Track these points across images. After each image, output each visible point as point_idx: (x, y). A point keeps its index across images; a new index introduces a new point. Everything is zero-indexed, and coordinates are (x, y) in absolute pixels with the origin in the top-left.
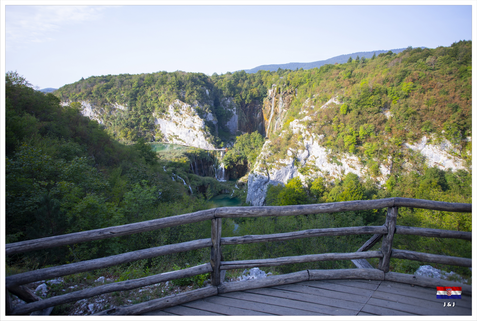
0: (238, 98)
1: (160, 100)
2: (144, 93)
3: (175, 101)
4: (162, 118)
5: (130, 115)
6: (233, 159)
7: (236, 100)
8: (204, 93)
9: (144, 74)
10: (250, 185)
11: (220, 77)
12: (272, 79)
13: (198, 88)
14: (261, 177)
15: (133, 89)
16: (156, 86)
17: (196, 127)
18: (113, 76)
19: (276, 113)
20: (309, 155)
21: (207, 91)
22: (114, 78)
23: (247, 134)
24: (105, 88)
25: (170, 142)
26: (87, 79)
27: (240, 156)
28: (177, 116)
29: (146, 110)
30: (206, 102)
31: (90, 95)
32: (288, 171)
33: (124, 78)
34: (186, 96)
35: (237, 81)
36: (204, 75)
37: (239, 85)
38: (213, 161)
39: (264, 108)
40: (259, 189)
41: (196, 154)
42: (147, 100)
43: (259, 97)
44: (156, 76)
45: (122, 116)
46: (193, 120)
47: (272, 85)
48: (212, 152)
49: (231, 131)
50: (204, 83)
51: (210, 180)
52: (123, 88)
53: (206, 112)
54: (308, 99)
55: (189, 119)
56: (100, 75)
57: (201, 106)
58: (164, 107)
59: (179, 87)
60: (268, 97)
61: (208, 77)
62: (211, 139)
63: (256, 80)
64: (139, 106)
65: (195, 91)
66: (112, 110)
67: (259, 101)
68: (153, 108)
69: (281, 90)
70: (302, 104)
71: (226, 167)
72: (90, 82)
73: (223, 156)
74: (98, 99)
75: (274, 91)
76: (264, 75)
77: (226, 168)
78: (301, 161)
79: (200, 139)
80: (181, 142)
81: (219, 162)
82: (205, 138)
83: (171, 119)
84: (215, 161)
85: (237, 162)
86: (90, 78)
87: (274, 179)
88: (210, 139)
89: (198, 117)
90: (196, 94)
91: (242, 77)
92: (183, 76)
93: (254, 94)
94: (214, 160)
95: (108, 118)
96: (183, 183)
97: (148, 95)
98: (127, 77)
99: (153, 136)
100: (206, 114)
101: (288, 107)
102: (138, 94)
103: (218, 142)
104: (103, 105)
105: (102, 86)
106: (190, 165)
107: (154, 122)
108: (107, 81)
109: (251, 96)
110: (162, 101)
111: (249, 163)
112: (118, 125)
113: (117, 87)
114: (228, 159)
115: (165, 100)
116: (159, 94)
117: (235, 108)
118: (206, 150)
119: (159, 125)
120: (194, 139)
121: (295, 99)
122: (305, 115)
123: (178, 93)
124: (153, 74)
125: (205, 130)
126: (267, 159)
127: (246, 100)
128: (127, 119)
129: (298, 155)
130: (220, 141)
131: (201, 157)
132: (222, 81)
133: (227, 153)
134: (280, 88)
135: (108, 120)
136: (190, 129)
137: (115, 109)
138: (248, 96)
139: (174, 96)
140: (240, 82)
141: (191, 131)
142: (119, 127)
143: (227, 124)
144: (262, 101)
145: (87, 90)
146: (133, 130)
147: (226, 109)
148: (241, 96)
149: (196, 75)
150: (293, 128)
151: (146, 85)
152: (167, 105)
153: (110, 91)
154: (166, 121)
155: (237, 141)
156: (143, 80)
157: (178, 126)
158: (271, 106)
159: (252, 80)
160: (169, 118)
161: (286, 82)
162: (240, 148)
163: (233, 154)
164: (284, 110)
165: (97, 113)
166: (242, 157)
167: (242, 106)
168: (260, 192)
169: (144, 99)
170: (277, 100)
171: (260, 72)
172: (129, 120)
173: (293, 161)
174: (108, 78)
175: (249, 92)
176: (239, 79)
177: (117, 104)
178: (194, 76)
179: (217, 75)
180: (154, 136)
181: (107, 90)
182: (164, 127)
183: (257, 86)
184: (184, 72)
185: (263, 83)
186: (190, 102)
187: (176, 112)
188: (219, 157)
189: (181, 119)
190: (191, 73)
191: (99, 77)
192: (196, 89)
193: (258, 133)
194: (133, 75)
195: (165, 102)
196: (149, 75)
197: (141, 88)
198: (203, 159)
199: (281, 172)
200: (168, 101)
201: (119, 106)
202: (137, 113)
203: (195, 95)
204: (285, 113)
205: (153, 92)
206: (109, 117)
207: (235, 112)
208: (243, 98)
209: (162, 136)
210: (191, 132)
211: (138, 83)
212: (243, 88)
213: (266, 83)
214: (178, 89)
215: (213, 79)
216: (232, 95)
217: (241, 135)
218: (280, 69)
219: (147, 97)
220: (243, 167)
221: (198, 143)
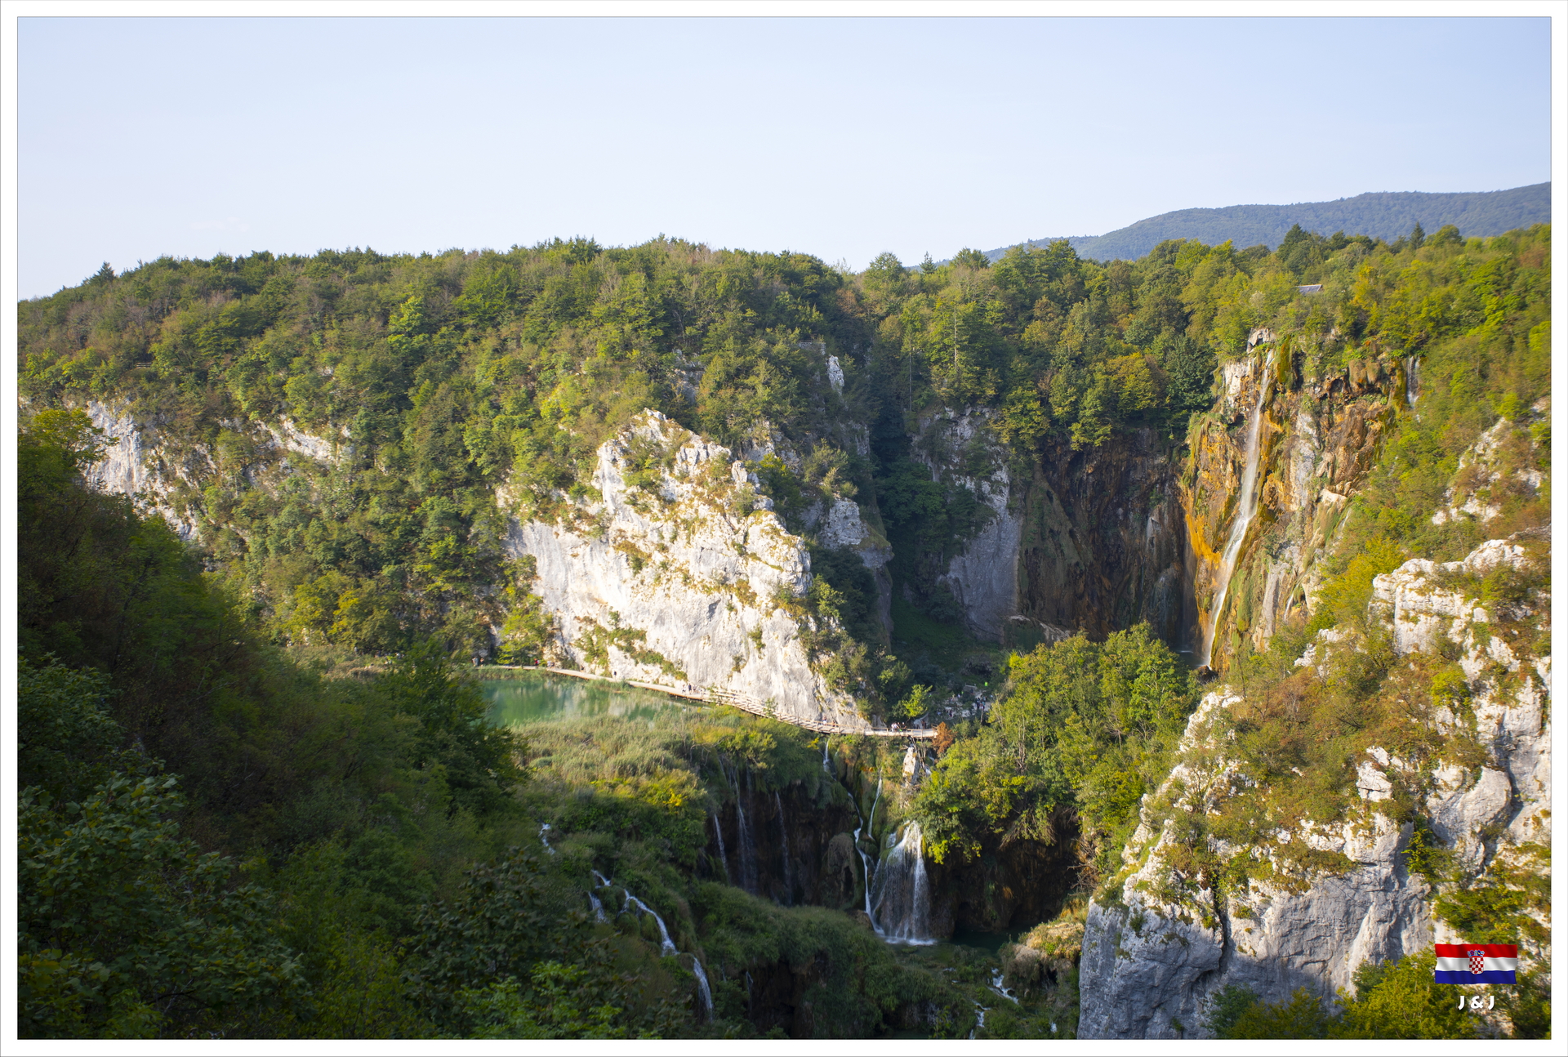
0: (1025, 413)
1: (545, 411)
2: (455, 366)
3: (638, 417)
4: (552, 521)
5: (361, 496)
6: (983, 802)
7: (1012, 424)
8: (817, 377)
9: (460, 253)
10: (1095, 985)
11: (915, 278)
12: (1247, 296)
13: (780, 347)
14: (1171, 938)
15: (392, 339)
16: (529, 325)
17: (756, 585)
18: (283, 260)
19: (1271, 514)
20: (1514, 805)
21: (833, 362)
22: (287, 273)
23: (1080, 640)
24: (229, 331)
25: (592, 672)
26: (129, 276)
27: (1033, 782)
28: (645, 509)
29: (458, 467)
30: (821, 433)
31: (141, 368)
32: (1365, 906)
33: (347, 275)
34: (703, 391)
35: (1021, 309)
36: (817, 268)
37: (1035, 332)
38: (852, 805)
39: (1194, 479)
40: (1158, 1017)
41: (750, 754)
42: (471, 406)
43: (1160, 410)
44: (531, 268)
45: (314, 497)
46: (740, 539)
47: (1247, 333)
48: (847, 750)
49: (973, 616)
50: (815, 314)
51: (830, 934)
52: (331, 335)
53: (819, 492)
54: (1498, 426)
55: (717, 533)
56: (208, 257)
57: (792, 454)
58: (566, 451)
59: (666, 335)
60: (1219, 410)
61: (840, 278)
62: (846, 664)
63: (1141, 300)
64: (417, 439)
65: (762, 363)
66: (258, 461)
67: (1162, 436)
68: (504, 457)
69: (1309, 367)
70: (1451, 456)
71: (938, 851)
72: (147, 293)
73: (917, 778)
74: (181, 393)
75: (1258, 373)
76: (1197, 273)
77: (939, 859)
78: (1457, 845)
79: (780, 658)
80: (655, 670)
81: (893, 814)
82: (812, 655)
83: (603, 529)
84: (865, 803)
85: (1006, 823)
86: (149, 270)
87: (1261, 950)
88: (838, 664)
89: (769, 519)
90: (766, 384)
91: (1053, 285)
92: (693, 271)
93: (1129, 385)
94: (858, 800)
95: (226, 508)
96: (653, 937)
97: (478, 376)
98: (362, 270)
99: (487, 627)
100: (819, 504)
101: (1357, 476)
102: (420, 370)
103: (892, 682)
104: (208, 430)
105: (215, 317)
106: (710, 822)
107: (499, 542)
108: (244, 289)
109: (1111, 404)
110: (557, 415)
111: (1088, 830)
112: (282, 550)
113: (297, 328)
114: (954, 796)
115: (575, 412)
116: (541, 377)
117: (1003, 476)
118: (809, 734)
119: (531, 561)
120: (738, 660)
121: (1405, 427)
122: (1474, 533)
123: (655, 373)
124: (518, 258)
125: (810, 602)
126: (1212, 814)
127: (1075, 427)
128: (342, 519)
129: (1431, 801)
130: (903, 676)
131: (779, 778)
132: (931, 304)
133: (948, 759)
134: (1298, 357)
135: (231, 518)
136: (716, 595)
137: (274, 455)
138: (1090, 399)
139: (633, 388)
140: (1037, 313)
141: (722, 606)
142: (290, 566)
143: (952, 575)
144: (1181, 431)
145: (126, 337)
146: (369, 585)
147: (946, 476)
148: (1044, 401)
149: (769, 268)
150: (1398, 613)
151: (468, 321)
152: (588, 440)
153: (257, 348)
154: (571, 538)
155: (1010, 684)
156: (456, 289)
157: (647, 572)
158: (1238, 470)
159: (1117, 300)
160: (591, 519)
161: (1339, 317)
162: (1030, 729)
163: (986, 763)
164: (1329, 497)
165: (169, 477)
166: (1045, 792)
167: (1048, 465)
169: (450, 402)
170: (1278, 428)
171: (1168, 252)
172: (353, 523)
173: (1402, 843)
174: (252, 274)
175: (1098, 376)
176: (1034, 298)
177: (289, 425)
178: (758, 274)
179: (900, 269)
180: (494, 630)
181: (240, 345)
182: (561, 576)
183: (1148, 340)
184: (702, 247)
185: (1186, 319)
186: (726, 429)
187: (634, 489)
188: (896, 778)
189: (668, 528)
190: (743, 254)
191: (199, 263)
192: (766, 354)
193: (1151, 638)
194: (395, 260)
195: (576, 426)
196: (491, 259)
197: (436, 337)
198: (790, 788)
199: (1313, 912)
200: (595, 418)
201: (301, 437)
202: (405, 483)
203: (761, 386)
204: (1337, 514)
205: (506, 360)
206: (237, 503)
207: (1000, 501)
208: (1058, 412)
209: (540, 631)
210: (723, 613)
211: (424, 308)
212: (1059, 351)
213: (1208, 323)
214: (660, 351)
215: (871, 295)
216: (990, 392)
217: (1040, 647)
218: (1297, 234)
219: (473, 388)
220: (1049, 859)
221: (762, 682)
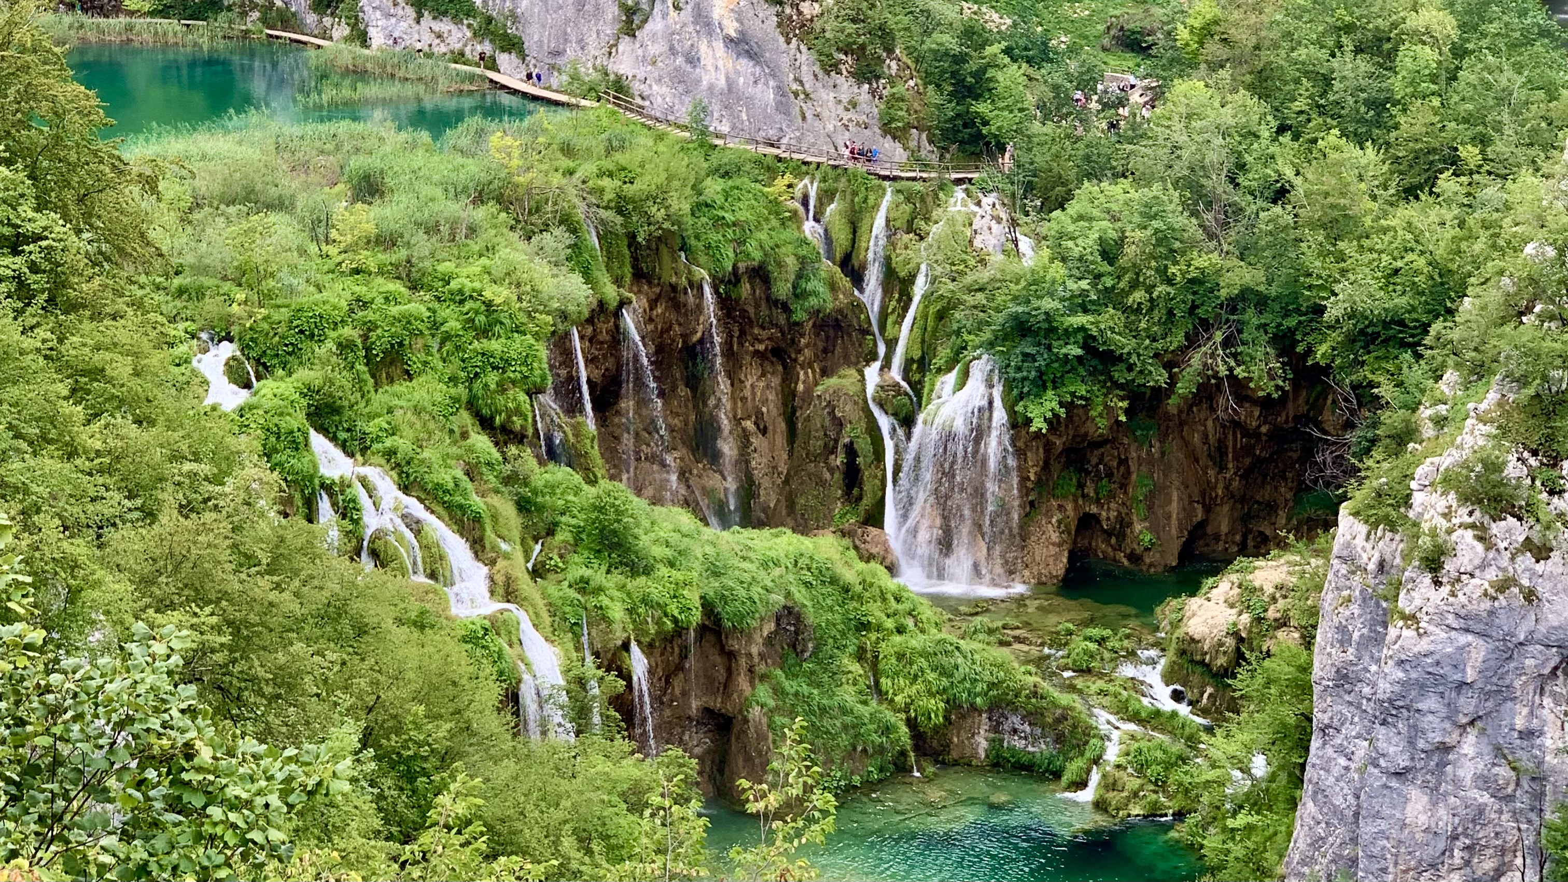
10: (1344, 679)
14: (1503, 586)
40: (1469, 745)
77: (1042, 426)
168: (1484, 781)
198: (735, 278)
220: (1264, 429)
221: (680, 61)
